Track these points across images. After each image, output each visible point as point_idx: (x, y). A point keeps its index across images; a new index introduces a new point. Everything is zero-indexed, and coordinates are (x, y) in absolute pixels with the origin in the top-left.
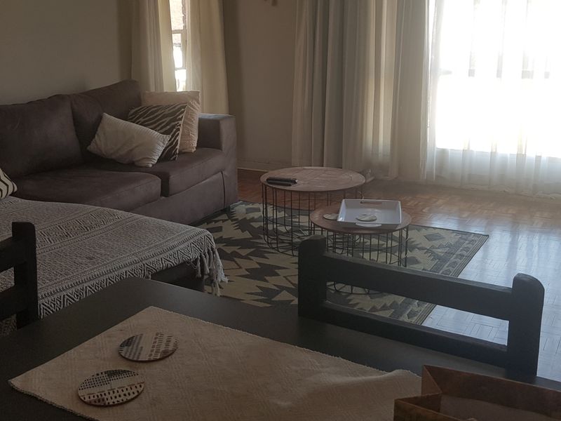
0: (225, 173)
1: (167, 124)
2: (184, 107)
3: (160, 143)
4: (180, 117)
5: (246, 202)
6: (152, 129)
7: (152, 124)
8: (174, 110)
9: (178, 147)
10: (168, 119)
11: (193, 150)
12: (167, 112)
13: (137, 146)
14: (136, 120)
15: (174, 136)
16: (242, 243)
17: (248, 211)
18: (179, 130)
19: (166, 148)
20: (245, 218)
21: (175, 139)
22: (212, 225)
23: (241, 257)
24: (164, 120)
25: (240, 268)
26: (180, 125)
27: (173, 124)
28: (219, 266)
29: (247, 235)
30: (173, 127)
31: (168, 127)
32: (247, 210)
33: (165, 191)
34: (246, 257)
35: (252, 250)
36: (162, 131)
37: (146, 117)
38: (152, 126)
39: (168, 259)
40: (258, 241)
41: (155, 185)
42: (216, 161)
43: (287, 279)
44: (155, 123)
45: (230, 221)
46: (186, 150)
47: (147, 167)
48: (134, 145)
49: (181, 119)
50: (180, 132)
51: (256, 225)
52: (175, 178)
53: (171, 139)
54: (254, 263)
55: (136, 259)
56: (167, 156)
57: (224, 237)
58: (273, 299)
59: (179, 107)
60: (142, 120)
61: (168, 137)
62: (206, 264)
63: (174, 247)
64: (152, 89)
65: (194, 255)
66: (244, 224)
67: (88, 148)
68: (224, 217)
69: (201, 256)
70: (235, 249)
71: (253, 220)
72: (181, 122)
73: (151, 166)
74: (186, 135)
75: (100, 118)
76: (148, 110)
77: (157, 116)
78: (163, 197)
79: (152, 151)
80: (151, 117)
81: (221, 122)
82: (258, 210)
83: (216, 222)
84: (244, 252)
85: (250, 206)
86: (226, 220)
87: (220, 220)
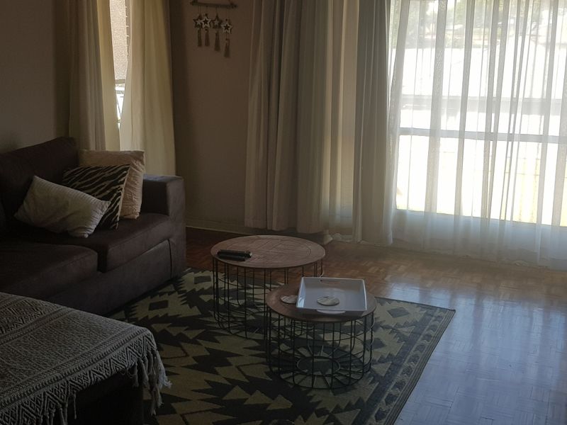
0: (172, 240)
1: (107, 188)
2: (126, 169)
3: (97, 209)
4: (122, 180)
5: (195, 270)
6: (90, 194)
7: (89, 188)
8: (115, 172)
9: (119, 214)
10: (107, 183)
11: (136, 216)
12: (107, 175)
13: (71, 214)
14: (72, 183)
15: (115, 202)
16: (190, 322)
17: (198, 280)
18: (120, 194)
19: (104, 216)
20: (194, 290)
21: (116, 204)
22: (158, 299)
23: (188, 340)
24: (103, 184)
25: (187, 355)
26: (121, 189)
27: (114, 188)
29: (195, 311)
30: (114, 191)
31: (108, 192)
32: (196, 278)
33: (103, 265)
34: (194, 342)
35: (201, 331)
36: (101, 196)
37: (82, 180)
38: (90, 191)
39: (98, 372)
40: (208, 319)
41: (91, 259)
42: (162, 228)
43: (240, 370)
44: (93, 186)
45: (177, 293)
46: (128, 217)
47: (83, 238)
48: (68, 213)
49: (122, 183)
50: (122, 197)
51: (206, 298)
52: (114, 251)
53: (111, 205)
54: (201, 350)
56: (106, 224)
57: (170, 315)
58: (225, 398)
59: (120, 169)
60: (78, 183)
61: (106, 204)
62: (145, 371)
64: (92, 147)
65: (130, 362)
66: (192, 298)
67: (15, 215)
68: (171, 288)
69: (138, 362)
70: (182, 330)
71: (203, 292)
72: (123, 186)
73: (87, 236)
74: (128, 200)
75: (30, 181)
76: (86, 172)
77: (96, 179)
78: (100, 273)
79: (89, 218)
80: (89, 180)
81: (168, 185)
82: (208, 279)
83: (161, 294)
84: (191, 334)
85: (200, 274)
86: (172, 292)
87: (165, 293)
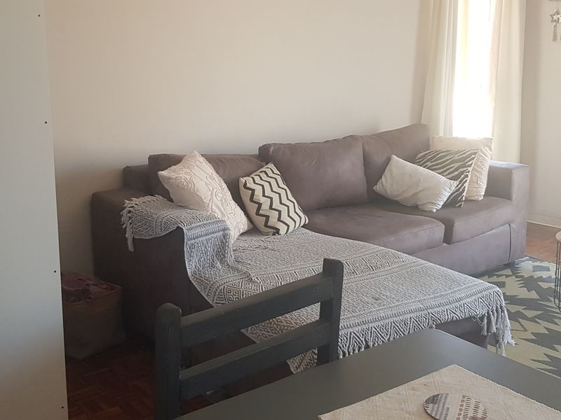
0: (512, 225)
1: (456, 170)
2: (475, 154)
3: (446, 188)
4: (470, 163)
5: (532, 258)
6: (440, 174)
7: (439, 169)
8: (464, 156)
9: (464, 194)
10: (457, 165)
11: (480, 199)
12: (456, 158)
13: (423, 190)
14: (423, 164)
15: (462, 183)
16: (528, 304)
17: (536, 269)
18: (467, 176)
19: (452, 194)
20: (532, 277)
21: (463, 185)
22: (495, 279)
23: (526, 318)
24: (452, 165)
25: (526, 330)
26: (469, 172)
27: (462, 170)
28: (507, 326)
29: (533, 295)
30: (462, 173)
31: (456, 173)
32: (534, 267)
33: (448, 238)
34: (532, 320)
35: (540, 312)
36: (450, 176)
37: (434, 161)
38: (438, 171)
39: (454, 311)
40: (548, 304)
41: (439, 231)
42: (504, 212)
44: (444, 167)
45: (514, 277)
46: (473, 198)
47: (431, 212)
48: (420, 189)
49: (470, 166)
50: (468, 179)
51: (544, 285)
52: (460, 227)
53: (458, 186)
54: (542, 327)
55: (421, 306)
56: (453, 202)
57: (507, 294)
59: (469, 153)
60: (429, 164)
61: (455, 183)
62: (494, 323)
63: (461, 299)
64: (441, 134)
65: (481, 311)
66: (530, 283)
67: (374, 188)
68: (508, 272)
69: (488, 313)
70: (520, 308)
71: (541, 279)
72: (470, 169)
73: (435, 211)
74: (475, 182)
75: (389, 160)
76: (438, 155)
77: (445, 161)
78: (445, 244)
79: (438, 195)
80: (439, 161)
81: (513, 171)
82: (548, 269)
83: (498, 276)
84: (530, 314)
85: (538, 264)
86: (510, 276)
87: (503, 275)
